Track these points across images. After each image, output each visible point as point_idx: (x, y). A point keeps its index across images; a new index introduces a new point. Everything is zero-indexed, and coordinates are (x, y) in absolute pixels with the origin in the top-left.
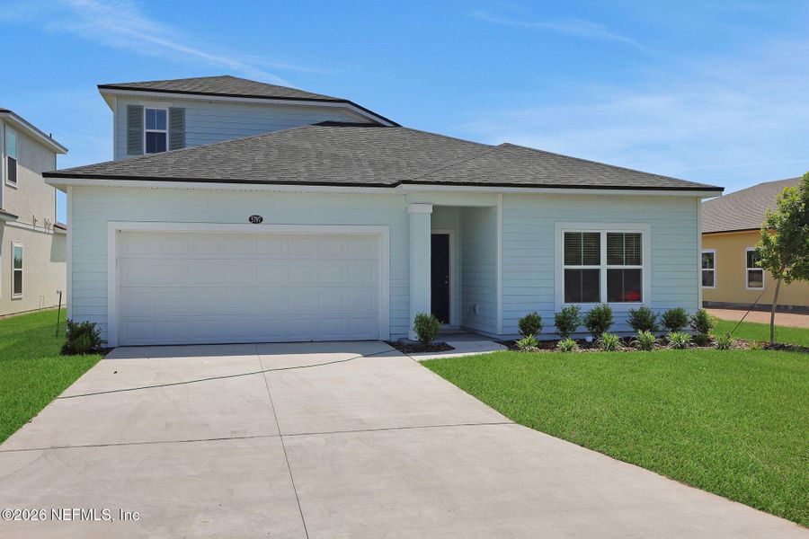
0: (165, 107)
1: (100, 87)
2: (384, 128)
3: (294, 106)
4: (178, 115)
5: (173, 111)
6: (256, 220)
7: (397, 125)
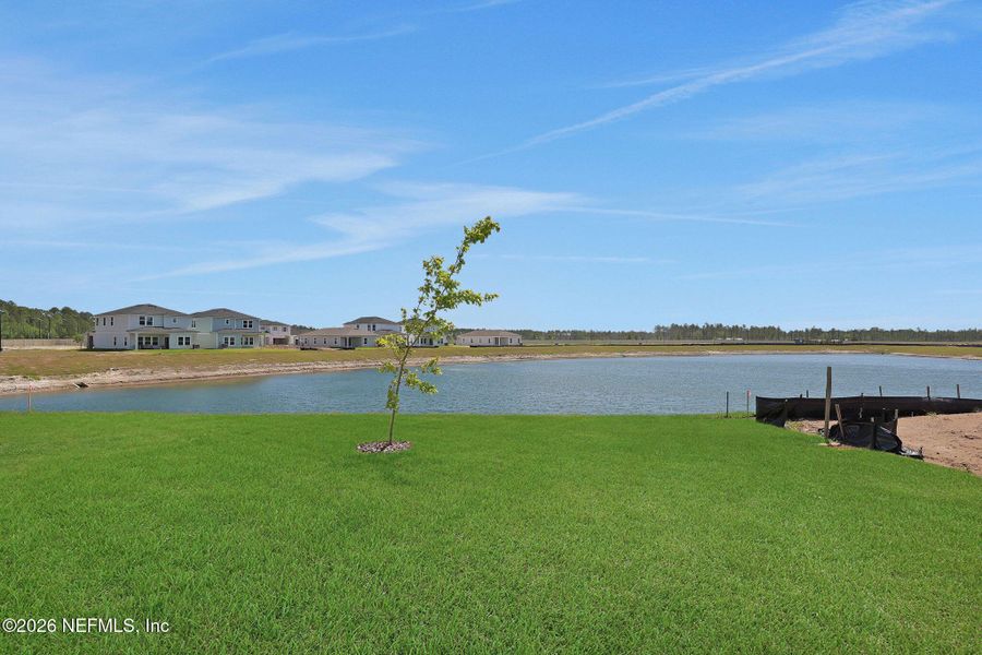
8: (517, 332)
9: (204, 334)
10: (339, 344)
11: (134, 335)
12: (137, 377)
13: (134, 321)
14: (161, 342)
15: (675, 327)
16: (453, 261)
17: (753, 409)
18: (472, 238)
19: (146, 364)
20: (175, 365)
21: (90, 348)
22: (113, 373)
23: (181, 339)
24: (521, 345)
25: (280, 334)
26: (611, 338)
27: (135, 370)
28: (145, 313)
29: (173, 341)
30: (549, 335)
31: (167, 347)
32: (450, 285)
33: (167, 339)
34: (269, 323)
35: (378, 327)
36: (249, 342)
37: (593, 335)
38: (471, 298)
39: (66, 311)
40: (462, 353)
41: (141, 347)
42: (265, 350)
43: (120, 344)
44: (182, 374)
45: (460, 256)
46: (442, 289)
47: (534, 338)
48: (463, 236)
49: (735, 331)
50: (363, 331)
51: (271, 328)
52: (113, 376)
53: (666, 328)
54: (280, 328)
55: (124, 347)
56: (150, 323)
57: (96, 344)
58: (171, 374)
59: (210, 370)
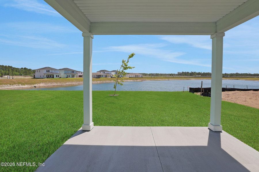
8: (141, 74)
9: (62, 74)
10: (96, 77)
11: (45, 75)
12: (48, 85)
13: (45, 71)
14: (52, 76)
15: (183, 72)
16: (127, 61)
17: (189, 90)
18: (130, 57)
19: (49, 82)
20: (56, 82)
21: (34, 78)
22: (42, 84)
23: (57, 76)
24: (142, 77)
25: (81, 74)
26: (166, 75)
27: (47, 83)
28: (48, 69)
29: (55, 76)
30: (150, 75)
31: (53, 78)
32: (126, 65)
33: (53, 76)
34: (78, 72)
35: (105, 72)
36: (73, 76)
37: (161, 75)
38: (130, 68)
39: (25, 68)
40: (127, 79)
41: (47, 78)
42: (77, 78)
43: (42, 77)
44: (58, 84)
45: (128, 60)
46: (124, 66)
47: (146, 75)
48: (128, 57)
49: (199, 74)
50: (102, 73)
51: (78, 73)
52: (42, 85)
53: (181, 73)
54: (80, 73)
55: (43, 77)
56: (49, 72)
57: (36, 77)
58: (55, 84)
59: (64, 83)
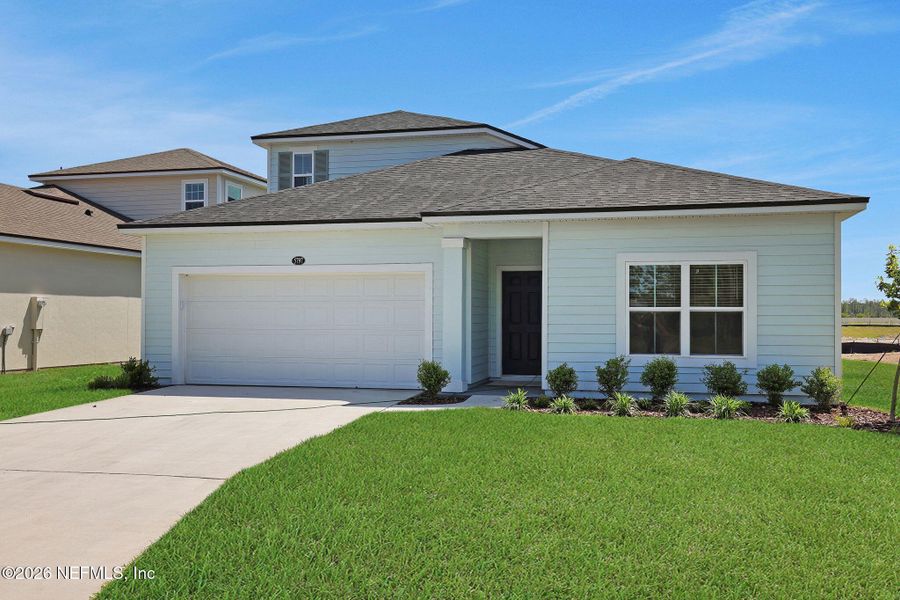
0: (311, 151)
1: (253, 138)
2: (528, 152)
3: (433, 136)
4: (322, 157)
5: (317, 154)
6: (298, 261)
7: (542, 147)
